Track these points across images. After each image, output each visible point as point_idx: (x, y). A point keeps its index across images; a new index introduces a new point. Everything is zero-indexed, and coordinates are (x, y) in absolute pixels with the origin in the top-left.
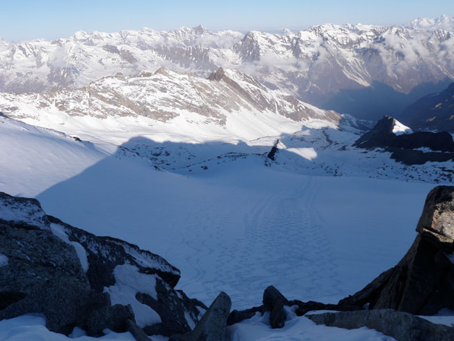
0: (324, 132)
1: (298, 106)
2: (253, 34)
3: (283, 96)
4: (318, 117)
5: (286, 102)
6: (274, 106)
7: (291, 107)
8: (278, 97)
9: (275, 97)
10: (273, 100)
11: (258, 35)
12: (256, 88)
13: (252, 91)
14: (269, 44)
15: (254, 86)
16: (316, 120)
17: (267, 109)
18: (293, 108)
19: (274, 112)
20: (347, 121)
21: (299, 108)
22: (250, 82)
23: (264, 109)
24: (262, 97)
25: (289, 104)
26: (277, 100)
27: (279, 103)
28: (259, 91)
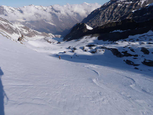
0: (44, 39)
1: (30, 30)
2: (3, 7)
3: (21, 27)
4: (39, 35)
5: (23, 29)
6: (18, 31)
7: (26, 31)
8: (19, 27)
9: (17, 27)
10: (16, 29)
11: (6, 7)
12: (6, 23)
13: (4, 24)
14: (12, 11)
15: (5, 22)
16: (39, 36)
17: (14, 33)
18: (28, 31)
19: (18, 34)
20: (51, 36)
21: (30, 31)
22: (2, 20)
23: (12, 33)
24: (10, 27)
25: (25, 30)
26: (19, 28)
27: (20, 30)
28: (8, 24)
